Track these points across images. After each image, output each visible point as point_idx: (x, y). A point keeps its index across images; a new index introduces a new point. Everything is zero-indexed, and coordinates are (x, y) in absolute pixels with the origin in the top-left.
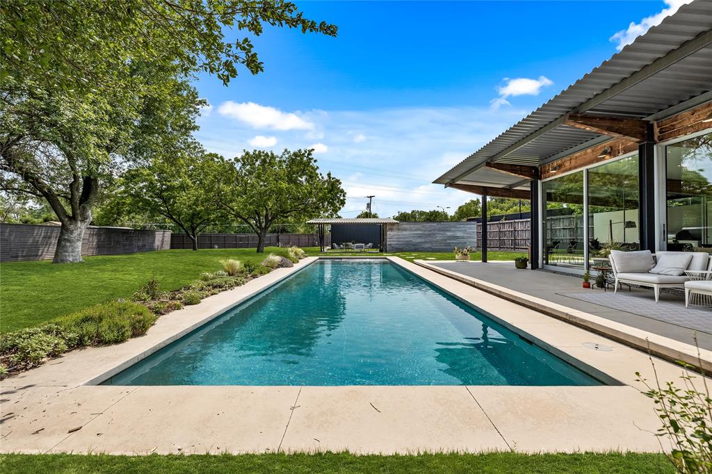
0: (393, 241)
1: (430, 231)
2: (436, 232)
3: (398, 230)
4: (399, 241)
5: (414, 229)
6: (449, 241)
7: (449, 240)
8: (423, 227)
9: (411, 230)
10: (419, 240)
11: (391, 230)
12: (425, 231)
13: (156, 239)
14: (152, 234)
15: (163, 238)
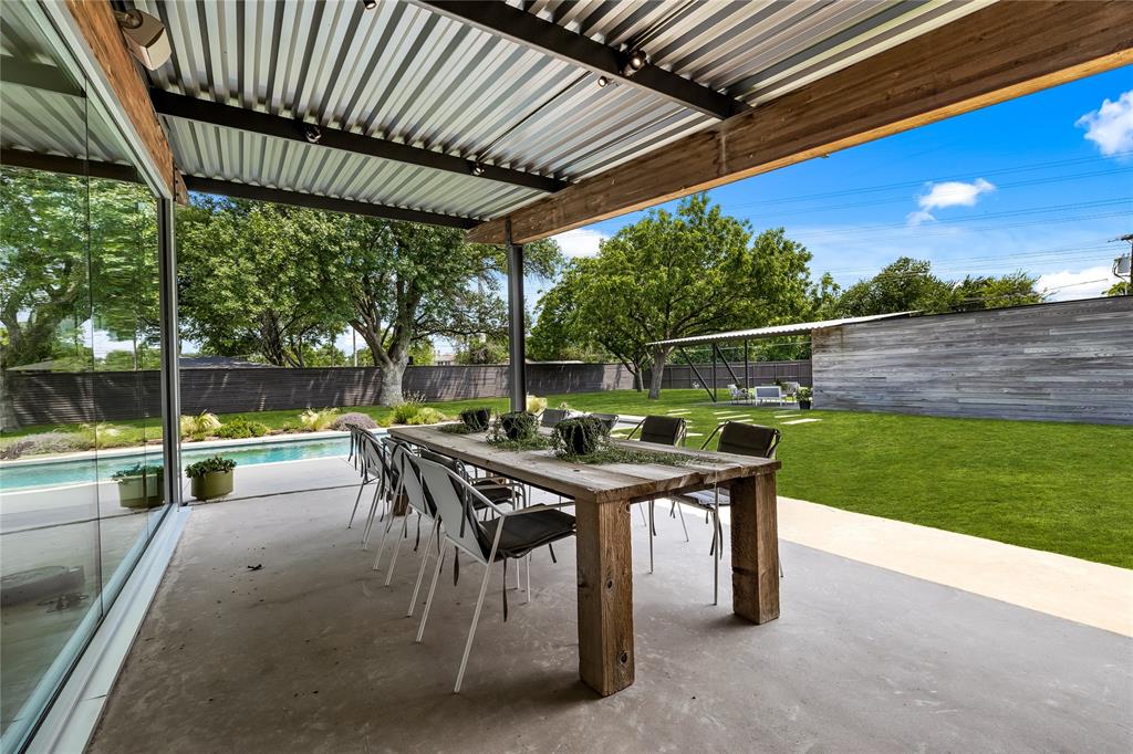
0: (829, 379)
1: (949, 345)
2: (976, 347)
3: (843, 346)
4: (845, 380)
5: (890, 341)
6: (1031, 379)
7: (1039, 372)
8: (925, 332)
9: (880, 345)
10: (909, 376)
11: (823, 348)
12: (929, 346)
13: (605, 375)
14: (597, 368)
15: (619, 373)
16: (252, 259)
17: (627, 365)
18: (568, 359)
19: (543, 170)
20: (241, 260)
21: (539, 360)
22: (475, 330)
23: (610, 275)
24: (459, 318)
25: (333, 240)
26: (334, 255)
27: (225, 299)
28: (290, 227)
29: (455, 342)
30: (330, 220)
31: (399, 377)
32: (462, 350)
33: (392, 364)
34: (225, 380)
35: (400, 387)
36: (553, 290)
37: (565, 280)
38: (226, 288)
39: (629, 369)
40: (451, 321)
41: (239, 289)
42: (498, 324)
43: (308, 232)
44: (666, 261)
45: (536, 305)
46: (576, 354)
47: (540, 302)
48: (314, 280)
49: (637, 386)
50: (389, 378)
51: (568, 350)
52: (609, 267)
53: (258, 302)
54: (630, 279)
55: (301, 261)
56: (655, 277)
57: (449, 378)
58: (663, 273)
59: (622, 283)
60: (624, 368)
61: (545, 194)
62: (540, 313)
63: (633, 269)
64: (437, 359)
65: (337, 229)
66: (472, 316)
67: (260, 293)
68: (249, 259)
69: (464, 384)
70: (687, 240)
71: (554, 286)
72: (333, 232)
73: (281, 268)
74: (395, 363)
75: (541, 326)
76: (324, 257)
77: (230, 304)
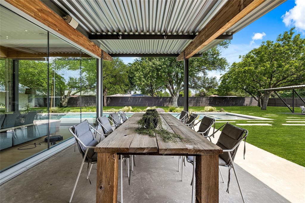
13: (246, 101)
14: (242, 99)
15: (251, 100)
16: (143, 72)
17: (254, 98)
18: (231, 96)
19: (188, 32)
20: (141, 72)
21: (220, 96)
22: (200, 87)
23: (244, 67)
24: (196, 84)
25: (160, 65)
26: (160, 69)
27: (137, 81)
28: (151, 64)
29: (195, 91)
30: (159, 61)
31: (177, 99)
32: (197, 93)
33: (175, 96)
34: (140, 99)
35: (177, 102)
36: (225, 74)
37: (230, 70)
38: (137, 79)
39: (255, 99)
40: (193, 85)
41: (140, 79)
42: (207, 85)
43: (154, 64)
44: (271, 59)
45: (219, 79)
46: (234, 94)
47: (221, 78)
48: (156, 76)
49: (259, 105)
50: (174, 100)
51: (231, 92)
52: (244, 64)
53: (144, 82)
54: (252, 68)
55: (153, 71)
56: (264, 66)
57: (191, 100)
58: (268, 65)
59: (249, 69)
60: (253, 99)
61: (191, 41)
62: (221, 81)
63: (254, 64)
64: (192, 95)
65: (161, 63)
66: (199, 83)
67: (144, 80)
68: (142, 72)
69: (196, 102)
70: (281, 50)
71: (226, 72)
72: (160, 64)
73: (149, 73)
74: (176, 96)
75: (221, 85)
76: (158, 70)
77: (138, 82)
